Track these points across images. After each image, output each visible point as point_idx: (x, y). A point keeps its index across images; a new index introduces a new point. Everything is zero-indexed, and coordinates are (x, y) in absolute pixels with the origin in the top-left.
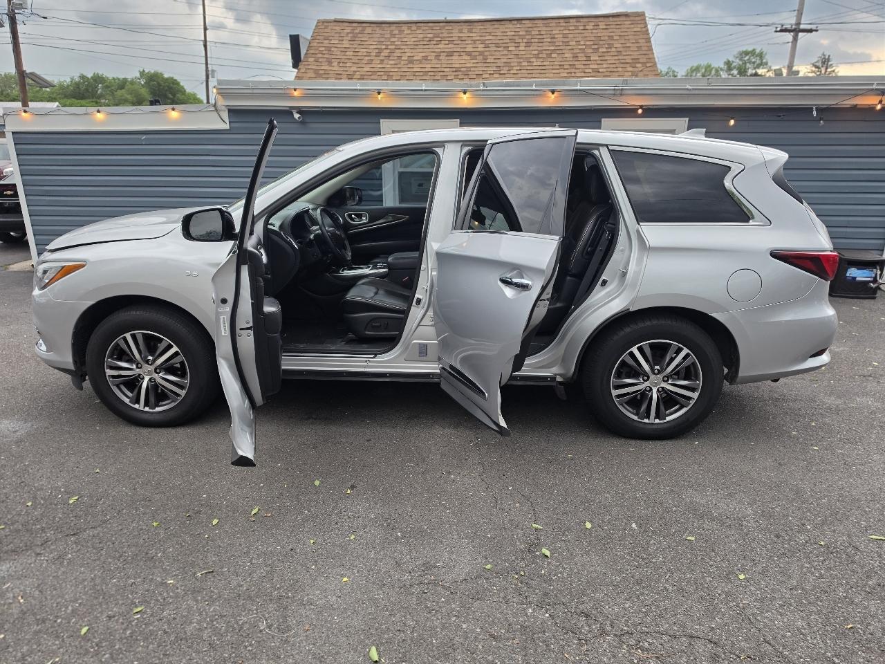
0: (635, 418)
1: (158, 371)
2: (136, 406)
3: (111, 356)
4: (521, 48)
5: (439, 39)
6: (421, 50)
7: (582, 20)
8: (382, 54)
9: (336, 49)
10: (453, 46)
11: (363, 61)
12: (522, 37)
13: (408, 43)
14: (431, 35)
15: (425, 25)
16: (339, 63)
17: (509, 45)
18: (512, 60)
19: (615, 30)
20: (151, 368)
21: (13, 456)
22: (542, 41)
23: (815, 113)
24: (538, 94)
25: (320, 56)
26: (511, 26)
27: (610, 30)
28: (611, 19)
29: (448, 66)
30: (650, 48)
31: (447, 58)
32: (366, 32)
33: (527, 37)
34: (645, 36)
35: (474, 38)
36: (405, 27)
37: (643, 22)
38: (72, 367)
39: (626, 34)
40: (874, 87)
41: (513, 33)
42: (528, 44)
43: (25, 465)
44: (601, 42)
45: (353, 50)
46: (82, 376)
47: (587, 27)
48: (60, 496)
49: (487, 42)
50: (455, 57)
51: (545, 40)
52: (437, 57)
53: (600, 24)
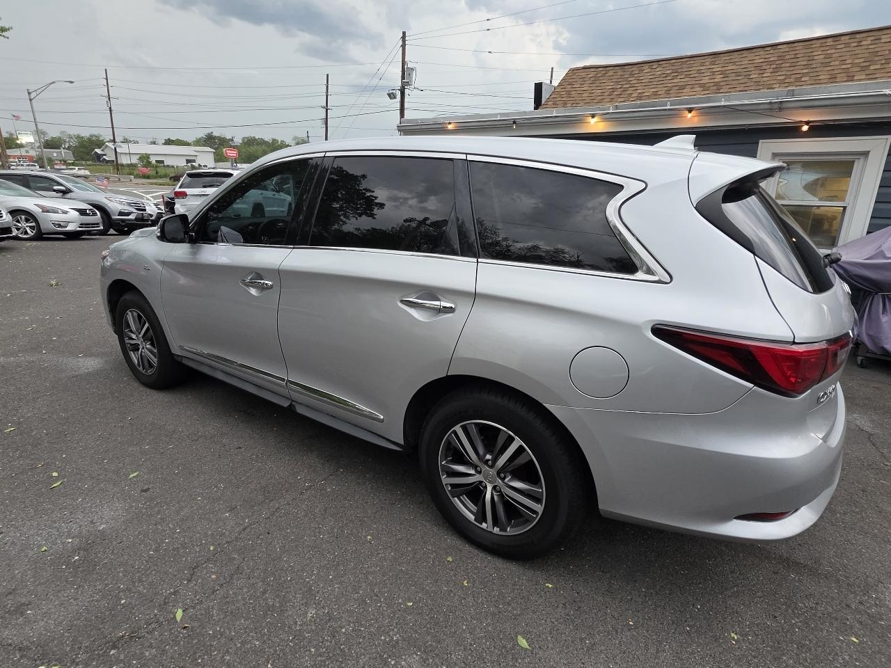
0: (471, 518)
4: (765, 75)
5: (676, 74)
6: (653, 86)
10: (688, 79)
12: (771, 63)
13: (643, 81)
14: (670, 72)
17: (752, 72)
22: (795, 64)
24: (672, 114)
26: (762, 53)
32: (608, 74)
33: (778, 62)
35: (714, 70)
36: (646, 67)
41: (762, 60)
42: (776, 70)
45: (590, 91)
49: (728, 72)
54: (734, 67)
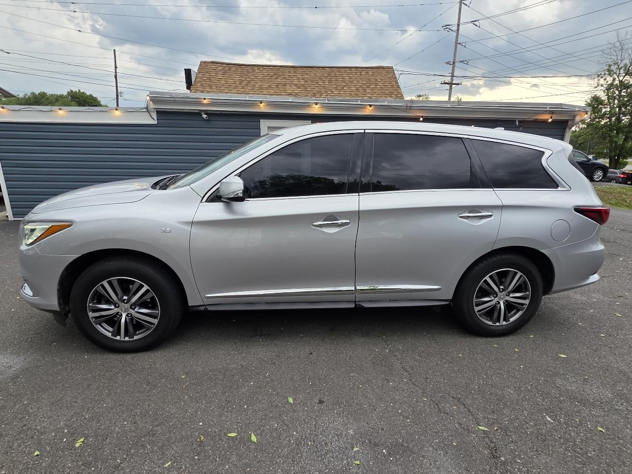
0: (491, 323)
1: (133, 307)
2: (118, 338)
3: (92, 301)
4: (326, 84)
5: (277, 76)
6: (267, 82)
7: (359, 69)
8: (243, 83)
9: (213, 79)
10: (285, 80)
11: (232, 87)
12: (326, 77)
13: (258, 77)
14: (272, 74)
15: (268, 67)
16: (217, 87)
17: (319, 81)
18: (322, 90)
19: (378, 76)
20: (128, 306)
21: (11, 395)
22: (337, 80)
23: (517, 123)
24: (362, 107)
25: (204, 82)
26: (319, 71)
27: (375, 76)
28: (375, 70)
29: (284, 91)
30: (399, 87)
31: (283, 87)
32: (232, 70)
33: (329, 77)
34: (395, 80)
35: (298, 77)
36: (255, 68)
37: (392, 72)
38: (57, 308)
39: (384, 78)
40: (548, 109)
41: (320, 75)
42: (330, 81)
43: (24, 405)
44: (371, 82)
45: (224, 80)
46: (65, 314)
47: (362, 73)
48: (65, 440)
49: (306, 79)
50: (288, 87)
51: (339, 80)
52: (277, 86)
53: (369, 72)
54: (308, 77)
